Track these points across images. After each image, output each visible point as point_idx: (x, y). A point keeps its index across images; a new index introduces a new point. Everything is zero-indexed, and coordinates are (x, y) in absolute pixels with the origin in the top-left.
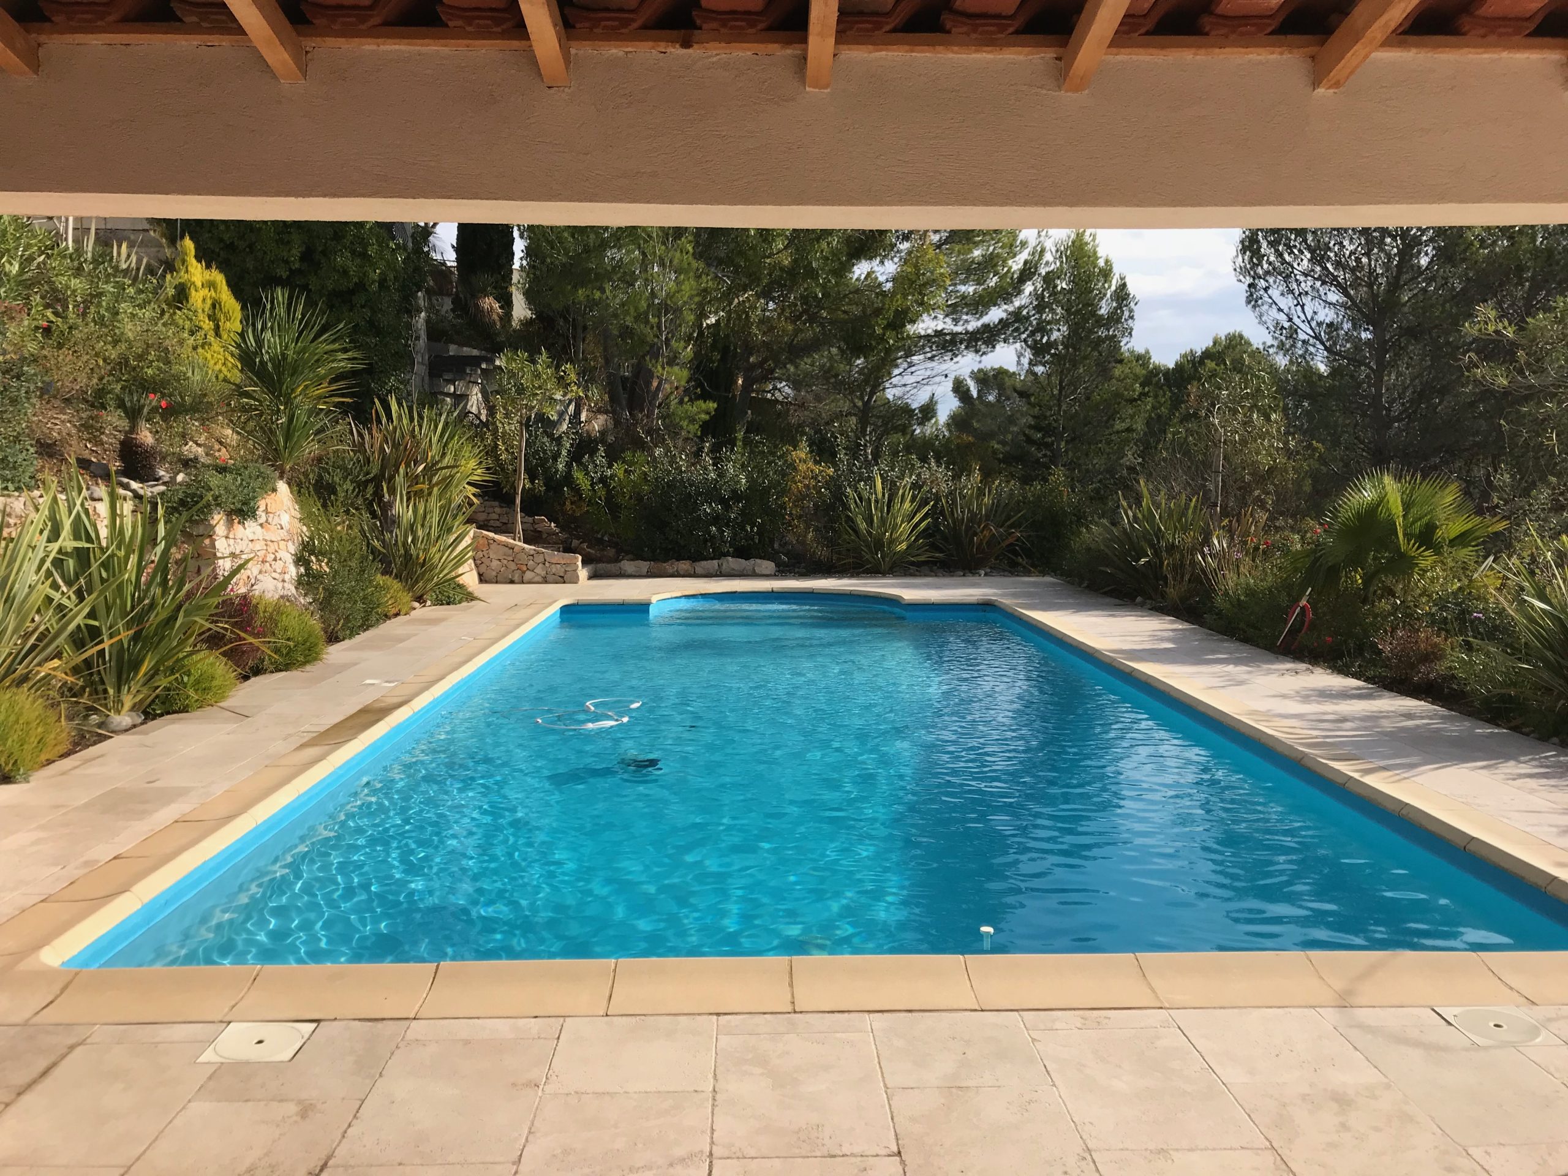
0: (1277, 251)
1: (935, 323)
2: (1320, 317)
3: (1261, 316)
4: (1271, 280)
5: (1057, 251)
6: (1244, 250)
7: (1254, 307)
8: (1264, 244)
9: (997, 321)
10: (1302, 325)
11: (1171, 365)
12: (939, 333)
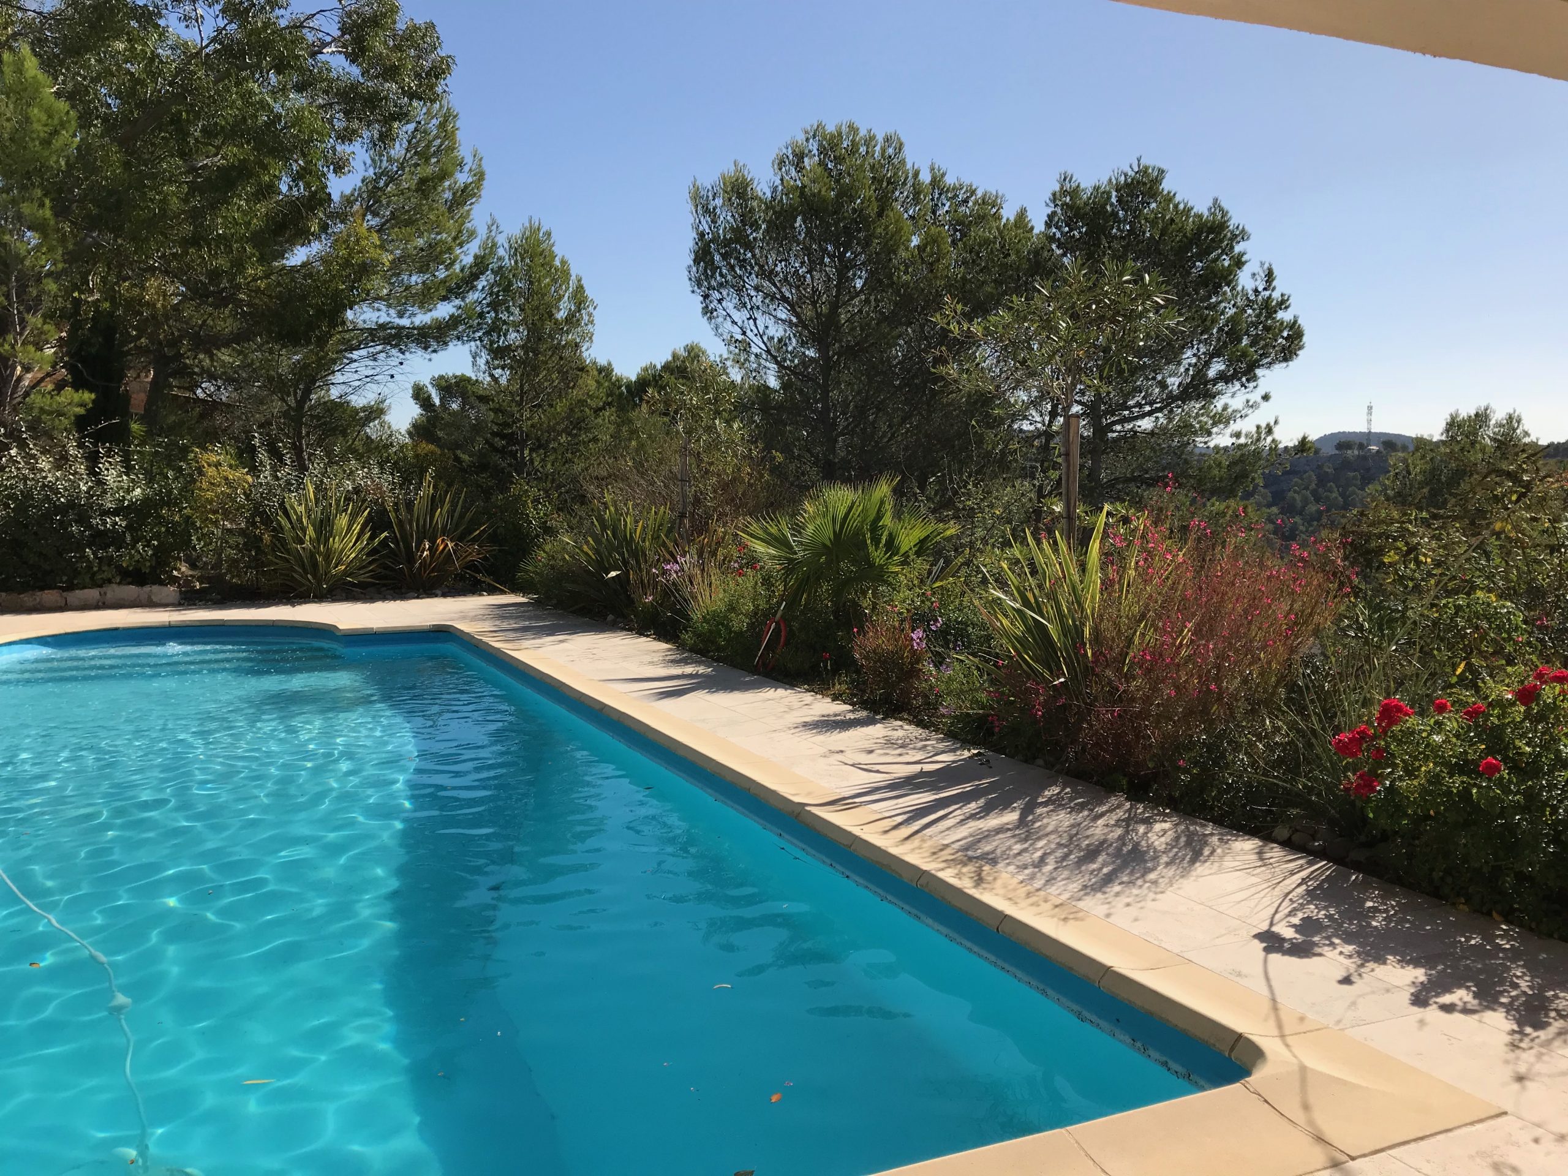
0: (729, 264)
1: (377, 314)
2: (771, 332)
3: (717, 328)
4: (725, 293)
5: (511, 247)
6: (696, 261)
7: (710, 318)
8: (717, 257)
9: (447, 318)
10: (755, 339)
11: (633, 378)
12: (383, 327)
